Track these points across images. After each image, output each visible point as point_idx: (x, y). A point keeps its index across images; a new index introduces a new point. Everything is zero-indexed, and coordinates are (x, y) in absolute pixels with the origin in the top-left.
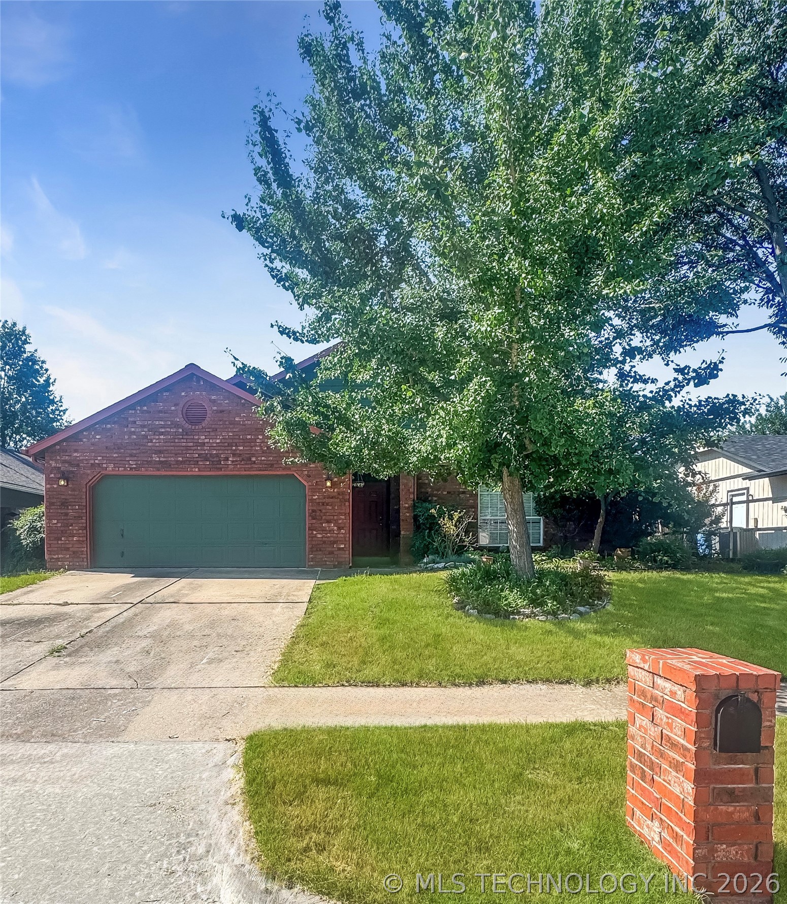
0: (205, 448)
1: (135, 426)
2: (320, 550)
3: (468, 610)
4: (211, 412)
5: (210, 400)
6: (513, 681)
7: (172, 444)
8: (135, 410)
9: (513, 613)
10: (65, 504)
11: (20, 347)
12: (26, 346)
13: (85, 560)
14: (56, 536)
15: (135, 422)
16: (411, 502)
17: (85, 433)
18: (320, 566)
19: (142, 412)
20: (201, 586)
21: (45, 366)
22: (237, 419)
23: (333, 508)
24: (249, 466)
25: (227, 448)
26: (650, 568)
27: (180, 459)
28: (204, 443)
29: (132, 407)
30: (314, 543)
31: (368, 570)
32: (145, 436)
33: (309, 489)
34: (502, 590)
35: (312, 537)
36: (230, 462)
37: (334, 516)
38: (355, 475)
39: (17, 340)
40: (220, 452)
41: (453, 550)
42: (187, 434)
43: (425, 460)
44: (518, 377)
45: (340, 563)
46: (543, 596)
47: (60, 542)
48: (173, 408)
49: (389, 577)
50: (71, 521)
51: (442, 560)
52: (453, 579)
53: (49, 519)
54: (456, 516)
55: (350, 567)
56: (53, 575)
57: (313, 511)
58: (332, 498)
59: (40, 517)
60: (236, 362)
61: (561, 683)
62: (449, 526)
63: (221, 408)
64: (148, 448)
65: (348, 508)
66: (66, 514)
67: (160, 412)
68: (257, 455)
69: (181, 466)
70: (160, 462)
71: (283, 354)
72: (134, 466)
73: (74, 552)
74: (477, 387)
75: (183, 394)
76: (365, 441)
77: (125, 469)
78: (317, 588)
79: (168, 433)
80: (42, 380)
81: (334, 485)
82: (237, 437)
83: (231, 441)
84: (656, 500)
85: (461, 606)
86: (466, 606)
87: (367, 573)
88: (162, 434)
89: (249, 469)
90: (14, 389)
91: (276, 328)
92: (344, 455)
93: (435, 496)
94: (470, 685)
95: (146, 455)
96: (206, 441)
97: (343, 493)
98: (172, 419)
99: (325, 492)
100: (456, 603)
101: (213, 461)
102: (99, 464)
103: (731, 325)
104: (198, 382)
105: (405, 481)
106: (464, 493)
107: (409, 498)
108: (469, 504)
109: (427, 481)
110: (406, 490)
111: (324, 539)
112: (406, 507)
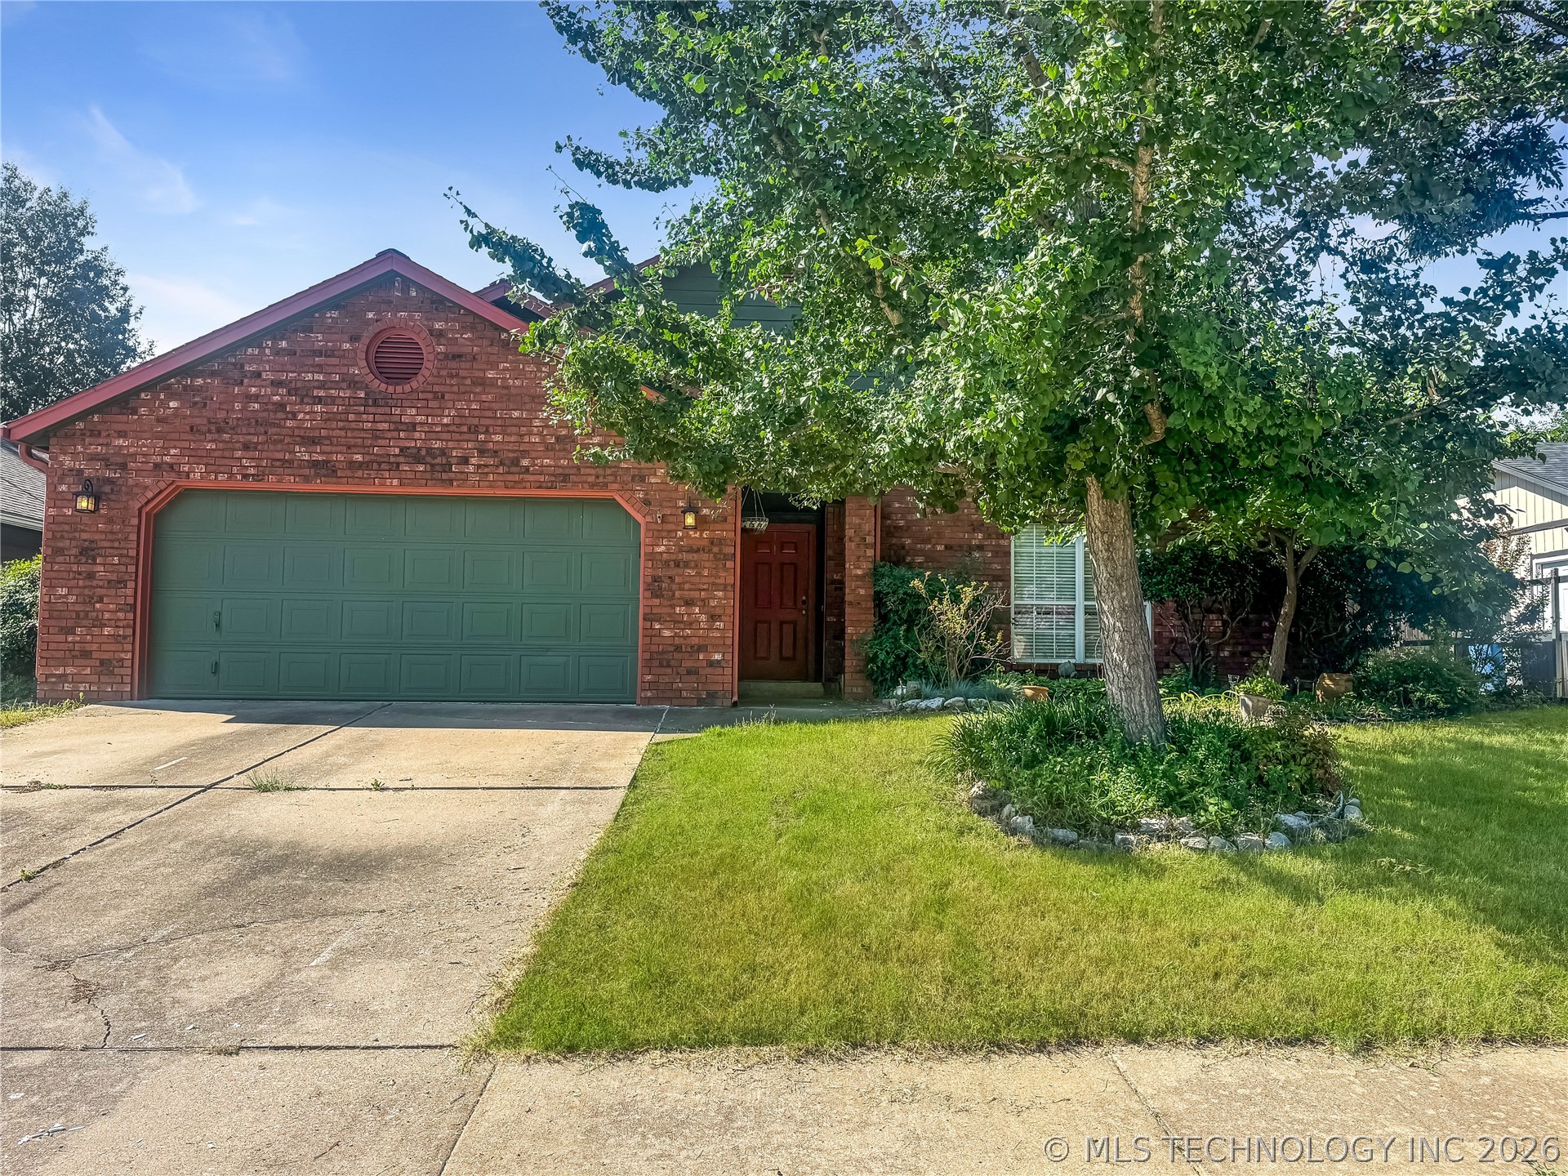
0: (417, 435)
1: (258, 382)
2: (669, 666)
3: (1009, 817)
4: (431, 357)
5: (431, 331)
6: (1159, 1034)
7: (340, 424)
8: (260, 346)
9: (1122, 827)
10: (88, 552)
11: (72, 241)
12: (83, 239)
13: (127, 679)
14: (63, 623)
15: (258, 375)
16: (867, 565)
17: (143, 395)
18: (669, 700)
19: (278, 352)
20: (381, 745)
21: (122, 281)
22: (490, 374)
23: (699, 574)
24: (516, 478)
25: (467, 437)
26: (1400, 719)
27: (359, 457)
28: (414, 425)
29: (254, 340)
30: (654, 648)
31: (774, 711)
32: (281, 406)
33: (648, 530)
34: (1091, 768)
35: (652, 635)
36: (471, 468)
37: (701, 590)
38: (747, 493)
39: (67, 227)
40: (451, 444)
41: (961, 670)
42: (375, 404)
43: (908, 455)
44: (1149, 239)
45: (712, 695)
46: (1192, 785)
47: (70, 639)
48: (346, 346)
49: (820, 727)
50: (99, 591)
51: (938, 692)
52: (968, 737)
53: (51, 586)
54: (968, 594)
55: (735, 704)
56: (44, 715)
57: (656, 579)
58: (698, 551)
59: (33, 582)
60: (471, 221)
61: (1291, 1042)
62: (952, 619)
63: (455, 350)
64: (285, 431)
65: (731, 575)
66: (91, 576)
67: (320, 353)
68: (534, 455)
69: (359, 473)
70: (315, 464)
71: (575, 198)
72: (252, 471)
73: (102, 662)
74: (1046, 259)
75: (371, 315)
76: (767, 406)
77: (231, 476)
78: (654, 751)
79: (333, 400)
80: (113, 310)
81: (702, 522)
82: (489, 414)
83: (476, 421)
84: (1404, 568)
85: (991, 805)
86: (1002, 805)
87: (768, 718)
88: (319, 400)
89: (516, 484)
90: (51, 325)
91: (567, 153)
92: (718, 446)
93: (922, 552)
94: (1042, 1047)
95: (279, 447)
96: (419, 419)
97: (721, 542)
98: (344, 370)
99: (681, 539)
100: (979, 797)
101: (432, 465)
102: (171, 466)
103: (1553, 202)
104: (405, 289)
105: (856, 520)
106: (980, 548)
107: (865, 556)
108: (991, 572)
109: (902, 523)
110: (857, 539)
111: (677, 641)
112: (857, 576)
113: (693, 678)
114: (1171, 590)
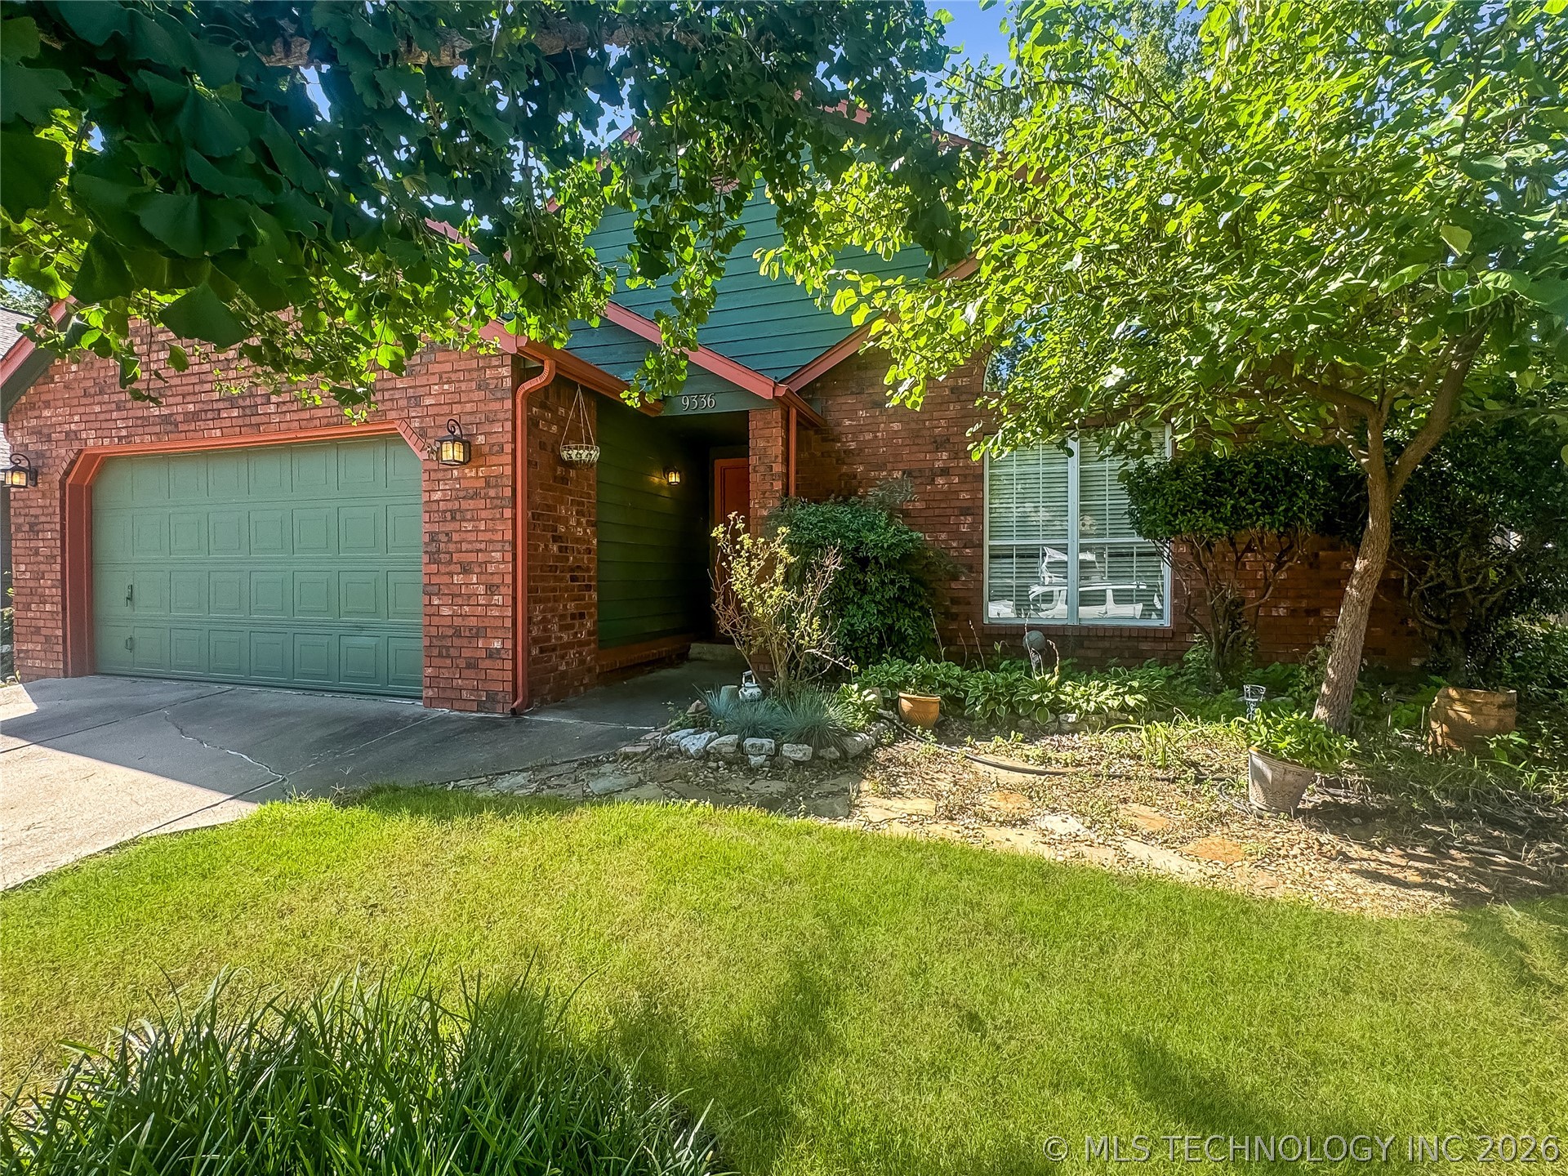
0: (231, 374)
2: (448, 656)
10: (34, 528)
13: (61, 656)
14: (24, 600)
23: (476, 529)
24: (308, 416)
30: (433, 631)
33: (425, 471)
35: (431, 613)
36: (272, 409)
37: (477, 551)
40: (257, 382)
45: (492, 697)
47: (29, 615)
50: (42, 567)
53: (17, 563)
57: (433, 537)
64: (142, 386)
65: (510, 528)
66: (37, 552)
69: (193, 426)
70: (163, 419)
73: (47, 639)
77: (111, 439)
81: (477, 455)
88: (163, 347)
89: (308, 423)
95: (139, 403)
97: (497, 481)
102: (75, 433)
105: (762, 444)
106: (945, 472)
107: (772, 491)
108: (958, 504)
109: (853, 445)
110: (762, 469)
111: (458, 621)
112: (762, 517)
113: (471, 673)
114: (1169, 523)
